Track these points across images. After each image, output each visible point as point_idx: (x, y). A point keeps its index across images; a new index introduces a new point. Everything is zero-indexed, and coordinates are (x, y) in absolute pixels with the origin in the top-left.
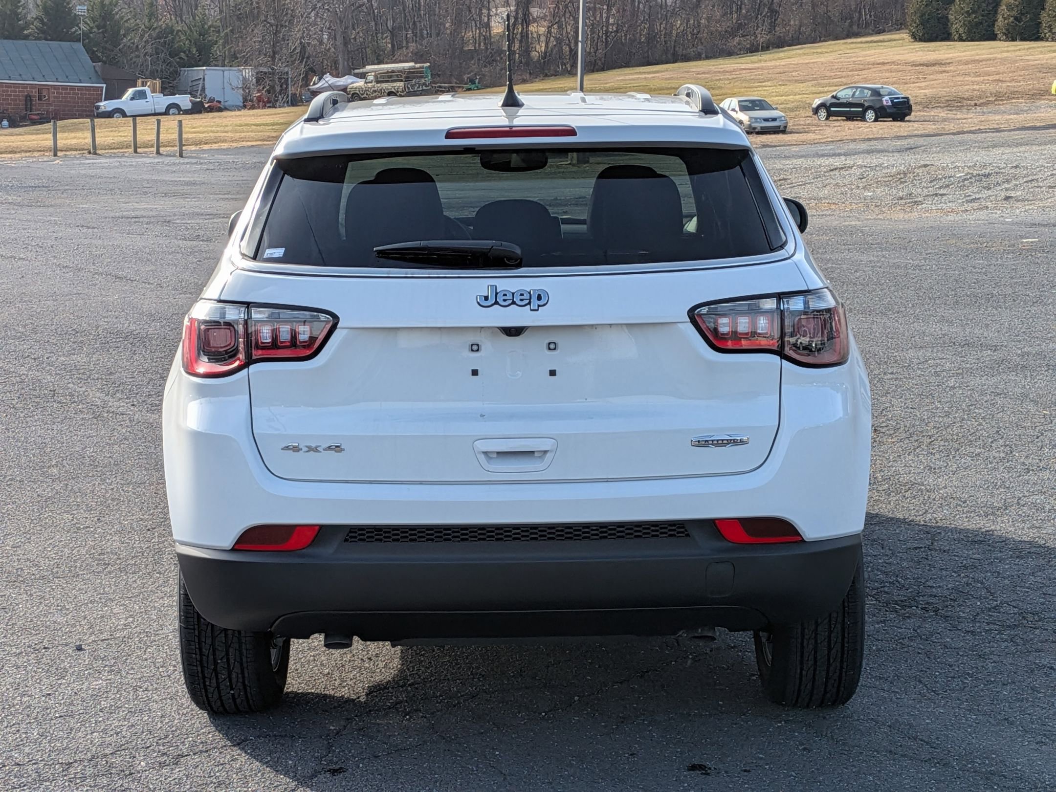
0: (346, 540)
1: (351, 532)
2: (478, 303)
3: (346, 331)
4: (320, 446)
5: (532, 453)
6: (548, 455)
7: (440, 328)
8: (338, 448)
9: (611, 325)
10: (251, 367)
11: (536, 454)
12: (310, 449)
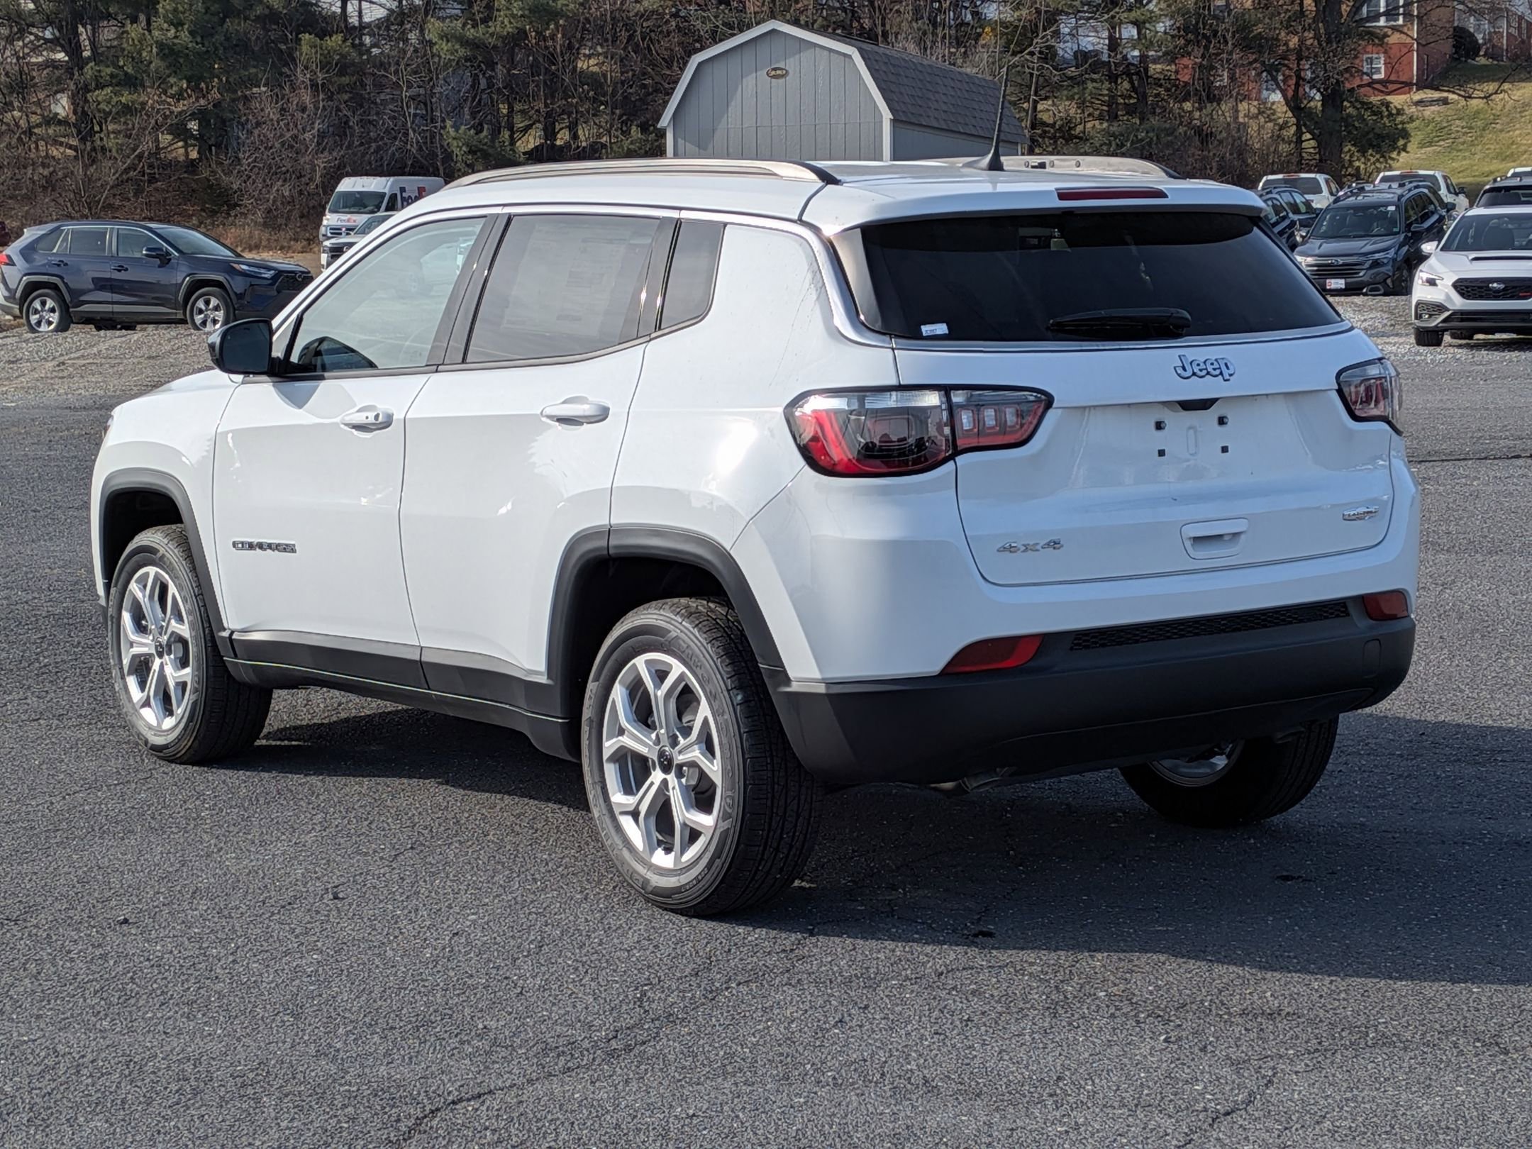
0: (1072, 649)
1: (1075, 639)
2: (1179, 375)
3: (1060, 411)
4: (1037, 544)
5: (1220, 536)
6: (1243, 536)
7: (1129, 405)
8: (1055, 544)
9: (1267, 395)
10: (957, 459)
11: (1226, 538)
12: (1027, 548)
